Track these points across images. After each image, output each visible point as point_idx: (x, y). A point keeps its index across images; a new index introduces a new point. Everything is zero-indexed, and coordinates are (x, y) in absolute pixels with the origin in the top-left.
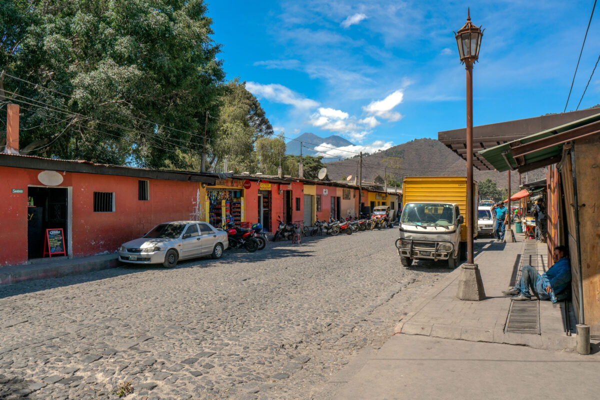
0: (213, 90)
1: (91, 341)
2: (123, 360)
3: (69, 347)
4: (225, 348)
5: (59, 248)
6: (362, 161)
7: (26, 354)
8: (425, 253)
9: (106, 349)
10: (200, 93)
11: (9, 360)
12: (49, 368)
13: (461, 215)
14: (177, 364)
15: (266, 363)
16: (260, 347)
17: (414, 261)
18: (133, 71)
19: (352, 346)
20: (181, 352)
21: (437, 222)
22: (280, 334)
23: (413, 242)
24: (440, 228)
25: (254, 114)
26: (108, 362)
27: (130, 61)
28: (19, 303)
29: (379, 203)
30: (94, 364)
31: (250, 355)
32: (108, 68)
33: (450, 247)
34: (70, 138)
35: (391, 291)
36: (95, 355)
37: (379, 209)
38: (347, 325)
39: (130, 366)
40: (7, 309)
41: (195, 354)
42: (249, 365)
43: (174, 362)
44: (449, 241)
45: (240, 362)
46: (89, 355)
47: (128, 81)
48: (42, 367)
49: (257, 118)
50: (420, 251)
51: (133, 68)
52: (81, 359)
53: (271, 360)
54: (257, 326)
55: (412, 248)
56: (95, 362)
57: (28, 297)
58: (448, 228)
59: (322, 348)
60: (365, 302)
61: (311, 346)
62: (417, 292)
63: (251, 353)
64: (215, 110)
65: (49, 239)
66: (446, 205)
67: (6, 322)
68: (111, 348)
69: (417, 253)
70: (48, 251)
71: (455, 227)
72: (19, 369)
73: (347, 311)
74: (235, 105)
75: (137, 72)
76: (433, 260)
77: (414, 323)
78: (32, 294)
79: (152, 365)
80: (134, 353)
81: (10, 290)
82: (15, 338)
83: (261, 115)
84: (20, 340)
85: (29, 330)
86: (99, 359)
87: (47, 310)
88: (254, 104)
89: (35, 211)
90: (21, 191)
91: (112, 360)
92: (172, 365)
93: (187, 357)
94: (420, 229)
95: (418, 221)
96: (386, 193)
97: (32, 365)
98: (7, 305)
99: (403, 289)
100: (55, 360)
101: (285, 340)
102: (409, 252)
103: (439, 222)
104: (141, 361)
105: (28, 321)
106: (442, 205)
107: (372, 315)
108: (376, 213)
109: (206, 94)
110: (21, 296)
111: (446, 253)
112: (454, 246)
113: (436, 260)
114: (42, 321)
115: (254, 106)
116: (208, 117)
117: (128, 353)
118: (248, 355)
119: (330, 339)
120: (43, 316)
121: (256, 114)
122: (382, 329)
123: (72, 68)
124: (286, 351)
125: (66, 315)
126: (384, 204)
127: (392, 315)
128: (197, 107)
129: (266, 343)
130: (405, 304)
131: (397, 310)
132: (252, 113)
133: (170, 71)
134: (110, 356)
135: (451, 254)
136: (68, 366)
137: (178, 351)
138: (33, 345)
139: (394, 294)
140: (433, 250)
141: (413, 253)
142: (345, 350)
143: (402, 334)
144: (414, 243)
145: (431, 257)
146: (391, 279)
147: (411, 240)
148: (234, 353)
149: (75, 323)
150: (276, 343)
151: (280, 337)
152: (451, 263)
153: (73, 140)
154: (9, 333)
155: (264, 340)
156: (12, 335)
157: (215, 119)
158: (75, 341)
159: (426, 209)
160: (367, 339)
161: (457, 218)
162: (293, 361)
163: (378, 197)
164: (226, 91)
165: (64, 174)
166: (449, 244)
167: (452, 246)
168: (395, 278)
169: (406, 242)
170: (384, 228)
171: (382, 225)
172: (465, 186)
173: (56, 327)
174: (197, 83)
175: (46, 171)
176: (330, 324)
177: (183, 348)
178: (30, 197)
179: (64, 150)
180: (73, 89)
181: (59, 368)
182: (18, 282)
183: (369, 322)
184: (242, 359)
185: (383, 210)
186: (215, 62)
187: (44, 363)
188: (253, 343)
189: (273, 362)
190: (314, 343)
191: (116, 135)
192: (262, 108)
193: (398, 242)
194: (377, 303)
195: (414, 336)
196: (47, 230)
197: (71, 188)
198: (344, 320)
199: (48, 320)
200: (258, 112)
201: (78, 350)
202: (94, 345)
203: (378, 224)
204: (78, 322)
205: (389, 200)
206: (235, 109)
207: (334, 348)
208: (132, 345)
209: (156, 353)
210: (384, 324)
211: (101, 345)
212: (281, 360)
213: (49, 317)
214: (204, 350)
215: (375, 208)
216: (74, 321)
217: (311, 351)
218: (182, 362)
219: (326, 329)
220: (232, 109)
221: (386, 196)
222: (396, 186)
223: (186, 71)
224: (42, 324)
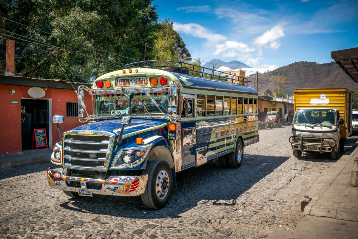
0: (150, 27)
1: (65, 213)
2: (88, 229)
3: (49, 218)
4: (165, 222)
5: (43, 143)
6: (258, 78)
7: (18, 223)
8: (312, 147)
9: (76, 220)
10: (140, 30)
11: (6, 228)
12: (35, 234)
13: (341, 118)
14: (129, 234)
15: (198, 235)
16: (192, 221)
17: (303, 152)
18: (94, 15)
19: (264, 222)
20: (131, 224)
21: (322, 123)
22: (206, 211)
23: (303, 139)
24: (325, 127)
25: (178, 46)
26: (77, 231)
27: (92, 8)
28: (15, 183)
29: (270, 109)
30: (67, 232)
31: (185, 228)
32: (76, 14)
33: (332, 143)
34: (50, 64)
35: (289, 177)
36: (68, 225)
37: (271, 113)
38: (258, 204)
39: (94, 234)
40: (6, 187)
41: (142, 226)
42: (184, 236)
43: (127, 232)
44: (332, 138)
45: (177, 234)
46: (64, 224)
47: (90, 23)
48: (29, 233)
49: (179, 49)
50: (309, 146)
51: (94, 13)
52: (57, 228)
53: (202, 233)
54: (188, 204)
55: (302, 143)
56: (68, 231)
57: (22, 179)
58: (331, 128)
59: (240, 223)
60: (269, 185)
61: (232, 221)
62: (309, 178)
63: (185, 226)
64: (151, 42)
65: (36, 136)
66: (329, 110)
67: (6, 197)
68: (79, 219)
69: (306, 147)
70: (35, 144)
71: (336, 127)
72: (13, 235)
73: (256, 193)
74: (165, 40)
75: (97, 16)
76: (319, 152)
77: (320, 207)
78: (24, 176)
79: (110, 234)
80: (96, 224)
81: (9, 173)
82: (11, 210)
83: (183, 46)
84: (14, 212)
85: (21, 204)
86: (71, 228)
87: (34, 188)
88: (177, 39)
89: (26, 116)
90: (16, 102)
91: (81, 229)
92: (125, 235)
93: (136, 228)
94: (309, 129)
95: (307, 123)
96: (276, 102)
97: (22, 232)
98: (7, 184)
99: (297, 175)
100: (39, 228)
101: (211, 216)
102: (300, 146)
103: (324, 123)
104: (102, 230)
105: (20, 197)
106: (326, 110)
107: (276, 196)
108: (269, 116)
109: (145, 31)
110: (16, 177)
111: (330, 147)
112: (336, 142)
113: (321, 153)
114: (30, 197)
115: (177, 40)
116: (147, 47)
117: (92, 224)
118: (183, 227)
119: (246, 216)
120: (31, 193)
121: (179, 46)
122: (287, 208)
123: (51, 14)
124: (213, 225)
125: (47, 193)
126: (274, 110)
127: (293, 197)
128: (138, 40)
129: (196, 218)
130: (301, 187)
131: (296, 192)
132: (176, 45)
133: (120, 15)
134: (79, 226)
135: (334, 148)
136: (48, 233)
137: (129, 223)
138: (23, 216)
139: (291, 179)
140: (319, 145)
141: (303, 147)
142: (259, 225)
143: (311, 216)
144: (305, 139)
145: (318, 150)
146: (287, 167)
147: (301, 137)
148: (172, 226)
149: (54, 199)
150: (204, 218)
151: (207, 213)
152: (333, 156)
153: (52, 66)
154: (7, 205)
155: (194, 215)
156: (9, 207)
157: (151, 49)
158: (54, 214)
159: (313, 113)
160: (276, 217)
161: (338, 120)
162: (219, 234)
163: (269, 105)
164: (159, 28)
165: (46, 89)
166: (332, 140)
167: (334, 142)
168: (290, 166)
169: (297, 139)
170: (275, 127)
171: (273, 125)
172: (344, 95)
173: (40, 202)
174: (139, 23)
175: (33, 88)
176: (245, 203)
177: (133, 221)
178: (23, 106)
179: (46, 73)
180: (52, 29)
181: (42, 235)
182: (15, 167)
183: (275, 202)
184: (179, 231)
185: (274, 114)
186: (151, 7)
187: (31, 231)
188: (186, 218)
189: (203, 234)
190: (234, 219)
191: (82, 62)
192: (183, 41)
193: (291, 139)
194: (279, 186)
195: (321, 218)
196: (35, 130)
197: (51, 99)
198: (255, 199)
199: (35, 196)
200: (180, 44)
201: (55, 220)
202: (67, 217)
203: (271, 124)
204: (56, 198)
205: (278, 107)
206: (166, 43)
207: (250, 223)
208: (95, 218)
209: (113, 224)
210: (287, 204)
211: (72, 217)
212: (209, 233)
213: (35, 194)
214: (148, 223)
215: (268, 113)
216: (53, 197)
217: (232, 225)
218: (133, 233)
219: (242, 208)
220: (163, 42)
221: (276, 104)
222: (283, 97)
223: (131, 14)
224: (30, 199)
